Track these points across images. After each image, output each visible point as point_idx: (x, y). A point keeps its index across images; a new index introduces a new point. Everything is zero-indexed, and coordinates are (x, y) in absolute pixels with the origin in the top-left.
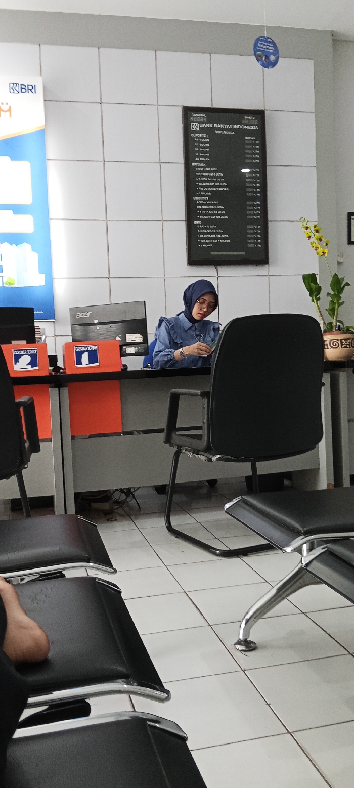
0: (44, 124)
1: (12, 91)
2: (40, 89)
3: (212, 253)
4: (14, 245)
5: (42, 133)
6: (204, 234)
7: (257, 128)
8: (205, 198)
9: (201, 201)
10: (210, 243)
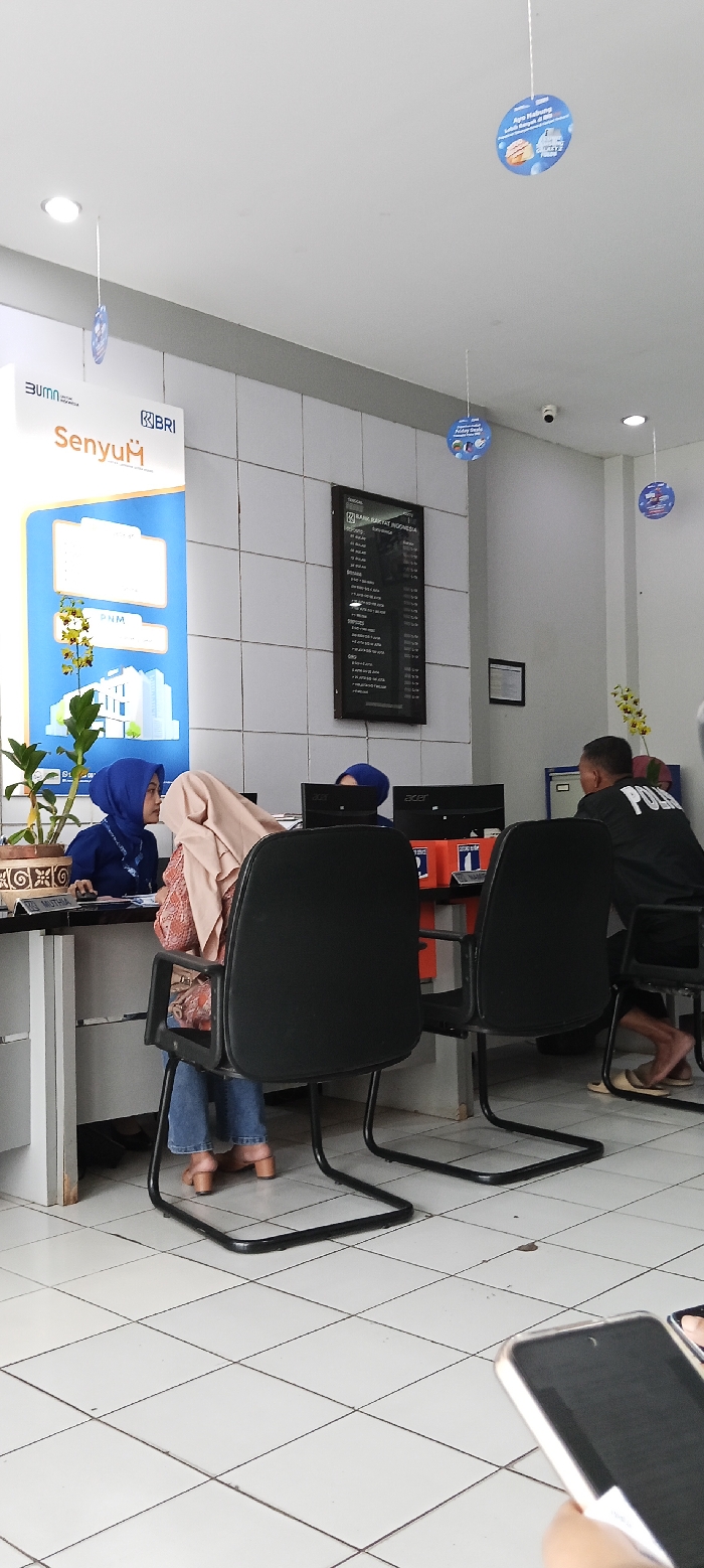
0: (182, 482)
1: (144, 424)
2: (180, 426)
3: (368, 704)
4: (141, 671)
5: (180, 496)
6: (359, 674)
7: (415, 530)
8: (361, 623)
9: (357, 626)
10: (364, 689)
